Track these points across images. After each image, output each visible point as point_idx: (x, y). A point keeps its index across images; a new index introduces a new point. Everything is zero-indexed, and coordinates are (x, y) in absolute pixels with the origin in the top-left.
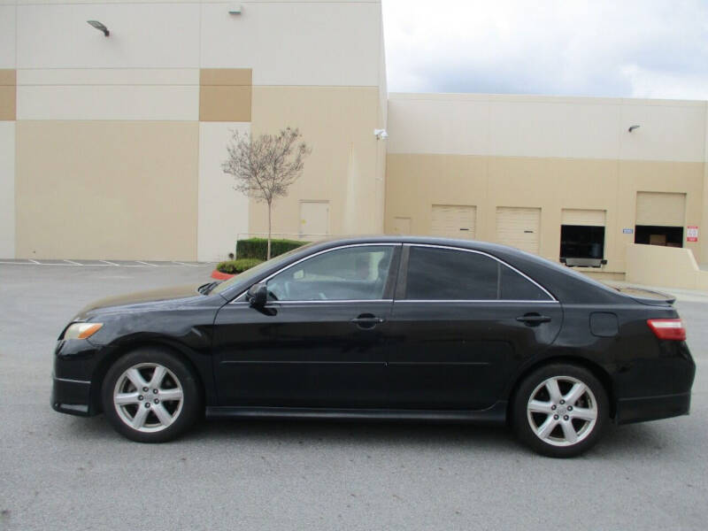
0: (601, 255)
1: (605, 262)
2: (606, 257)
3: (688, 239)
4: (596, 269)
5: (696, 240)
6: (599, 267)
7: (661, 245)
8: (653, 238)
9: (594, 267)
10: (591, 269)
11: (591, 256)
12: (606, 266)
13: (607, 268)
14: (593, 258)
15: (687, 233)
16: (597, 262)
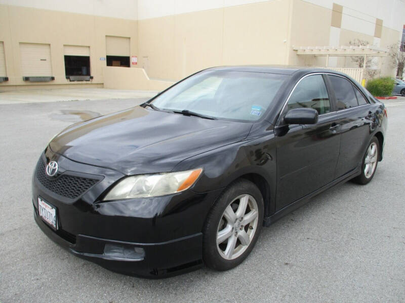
0: (88, 73)
1: (92, 78)
2: (92, 75)
3: (133, 63)
4: (88, 82)
5: (136, 63)
6: (89, 81)
7: (118, 66)
8: (114, 62)
9: (86, 81)
10: (84, 82)
11: (81, 75)
12: (93, 80)
13: (94, 81)
14: (83, 75)
15: (132, 60)
16: (88, 77)
